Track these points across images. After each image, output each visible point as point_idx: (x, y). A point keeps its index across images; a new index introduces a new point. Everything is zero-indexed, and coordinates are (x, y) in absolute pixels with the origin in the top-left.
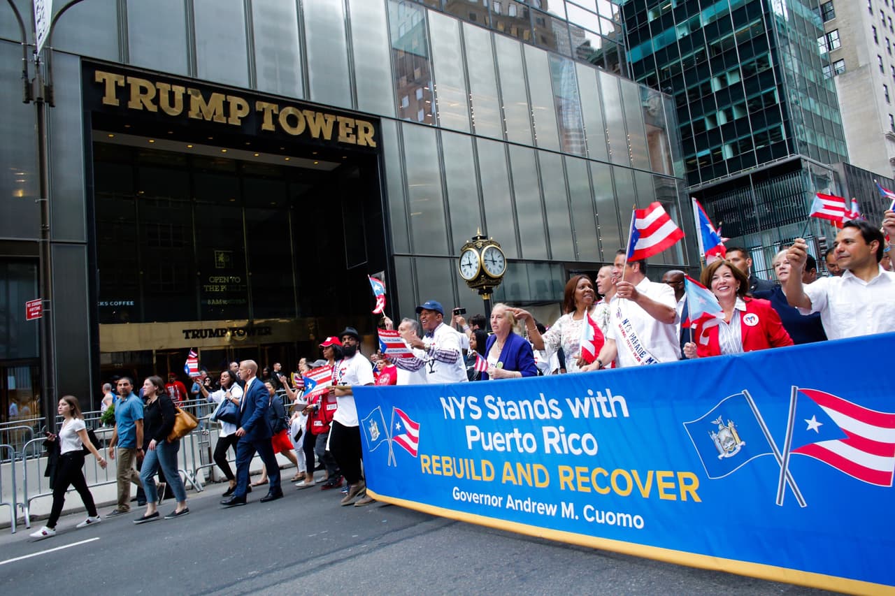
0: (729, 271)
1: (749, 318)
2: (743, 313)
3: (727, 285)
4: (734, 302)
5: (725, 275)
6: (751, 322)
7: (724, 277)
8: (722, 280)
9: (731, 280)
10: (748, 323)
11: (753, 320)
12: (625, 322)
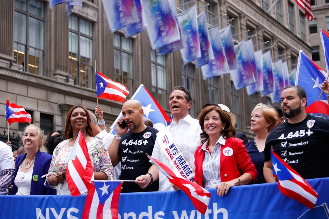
0: (217, 115)
1: (227, 151)
2: (223, 147)
3: (214, 125)
4: (218, 139)
5: (214, 118)
6: (228, 154)
7: (213, 119)
8: (211, 121)
9: (218, 122)
10: (226, 154)
11: (229, 152)
12: (172, 146)
